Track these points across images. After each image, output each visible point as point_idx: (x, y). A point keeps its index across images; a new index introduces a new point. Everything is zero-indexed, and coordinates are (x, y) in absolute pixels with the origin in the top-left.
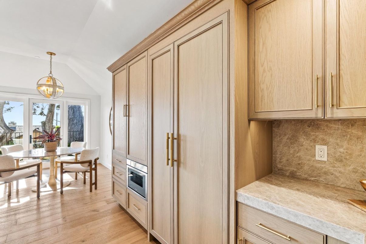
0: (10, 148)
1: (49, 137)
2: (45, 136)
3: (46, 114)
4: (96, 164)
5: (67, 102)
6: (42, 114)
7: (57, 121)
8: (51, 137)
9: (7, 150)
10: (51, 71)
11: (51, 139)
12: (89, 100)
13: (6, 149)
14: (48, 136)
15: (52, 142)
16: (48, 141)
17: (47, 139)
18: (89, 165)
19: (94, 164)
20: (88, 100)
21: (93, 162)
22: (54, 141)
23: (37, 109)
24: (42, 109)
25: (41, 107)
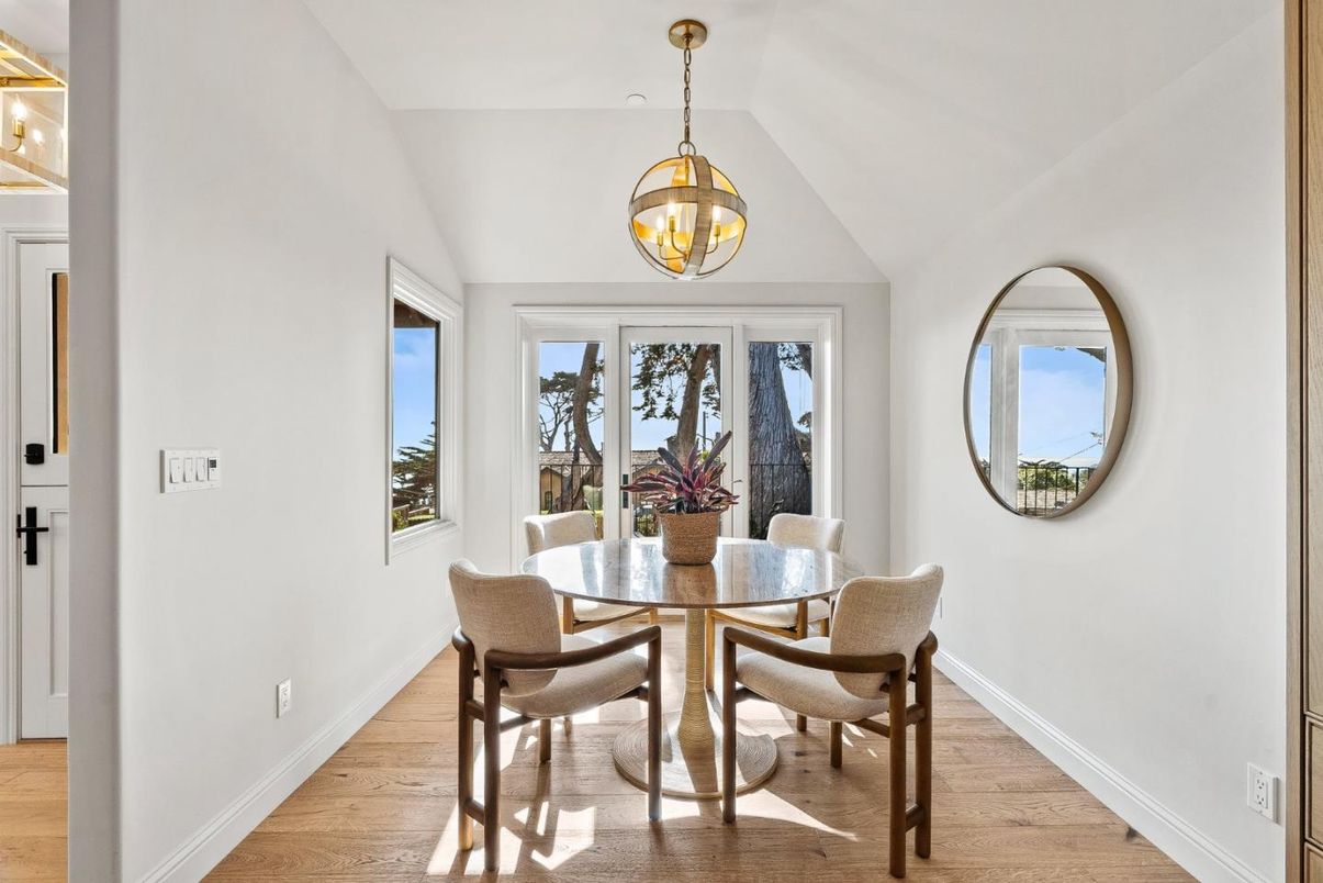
0: (554, 524)
1: (679, 488)
2: (665, 481)
3: (679, 414)
4: (923, 676)
5: (745, 328)
6: (668, 413)
7: (704, 437)
8: (690, 485)
9: (543, 533)
10: (687, 128)
11: (692, 494)
12: (838, 311)
13: (540, 531)
14: (675, 478)
15: (695, 511)
16: (679, 506)
17: (675, 496)
18: (884, 687)
19: (912, 678)
20: (833, 310)
21: (910, 668)
22: (702, 511)
23: (658, 400)
24: (670, 399)
25: (667, 393)
